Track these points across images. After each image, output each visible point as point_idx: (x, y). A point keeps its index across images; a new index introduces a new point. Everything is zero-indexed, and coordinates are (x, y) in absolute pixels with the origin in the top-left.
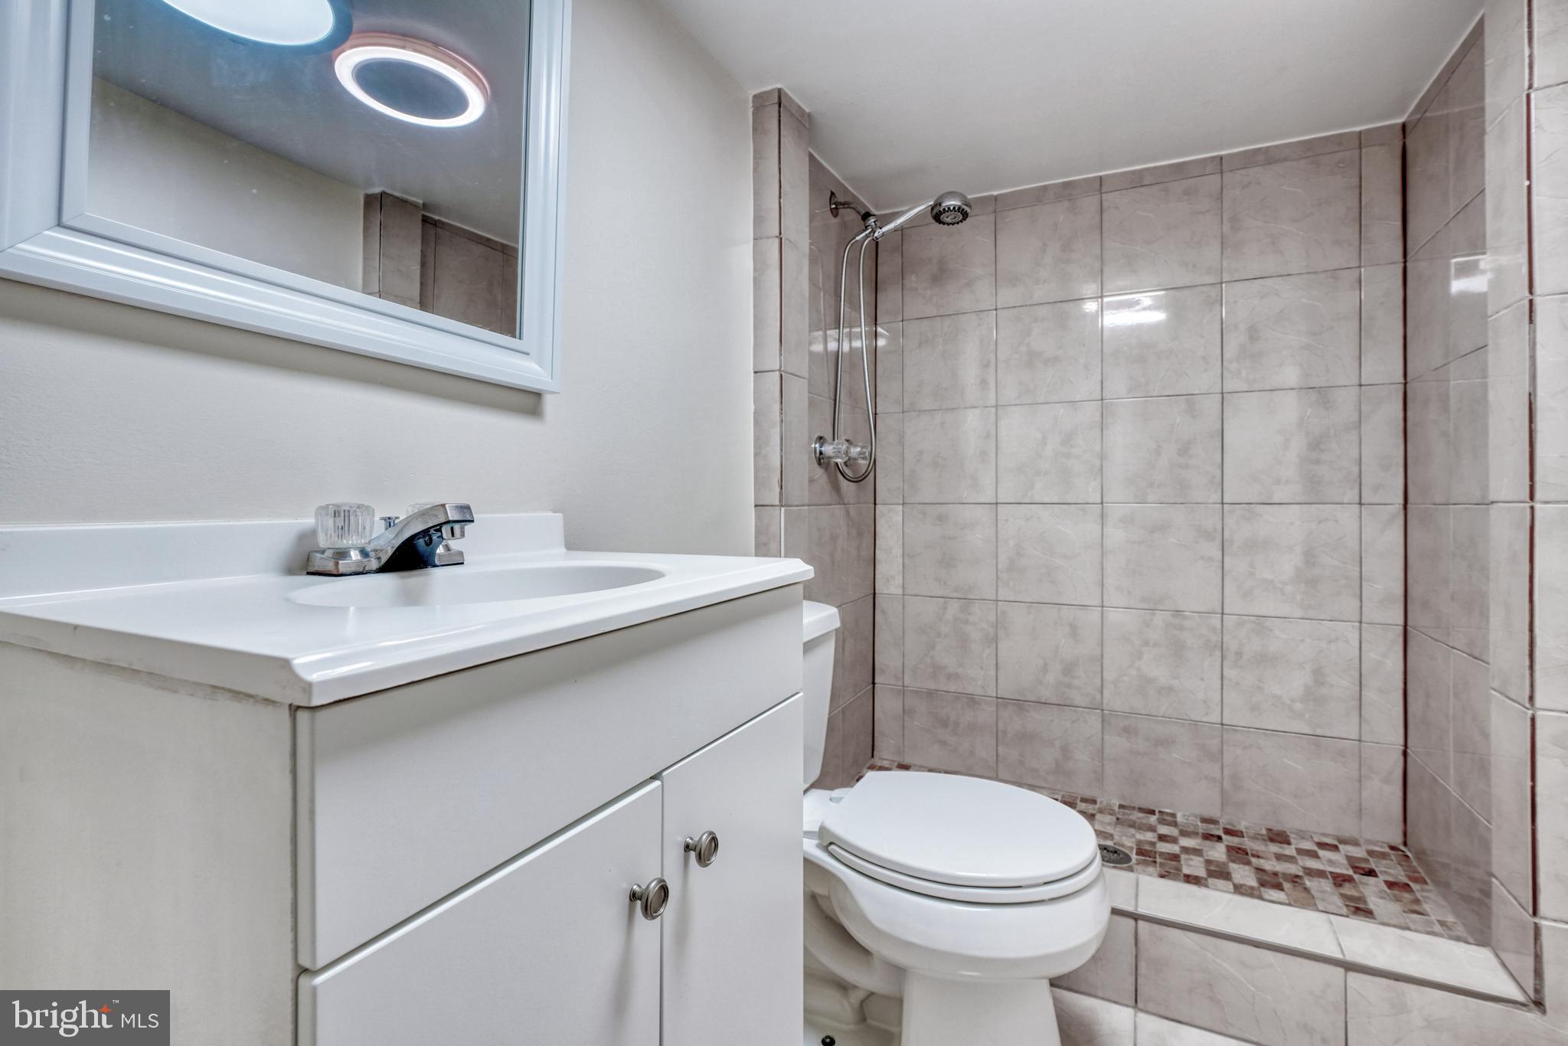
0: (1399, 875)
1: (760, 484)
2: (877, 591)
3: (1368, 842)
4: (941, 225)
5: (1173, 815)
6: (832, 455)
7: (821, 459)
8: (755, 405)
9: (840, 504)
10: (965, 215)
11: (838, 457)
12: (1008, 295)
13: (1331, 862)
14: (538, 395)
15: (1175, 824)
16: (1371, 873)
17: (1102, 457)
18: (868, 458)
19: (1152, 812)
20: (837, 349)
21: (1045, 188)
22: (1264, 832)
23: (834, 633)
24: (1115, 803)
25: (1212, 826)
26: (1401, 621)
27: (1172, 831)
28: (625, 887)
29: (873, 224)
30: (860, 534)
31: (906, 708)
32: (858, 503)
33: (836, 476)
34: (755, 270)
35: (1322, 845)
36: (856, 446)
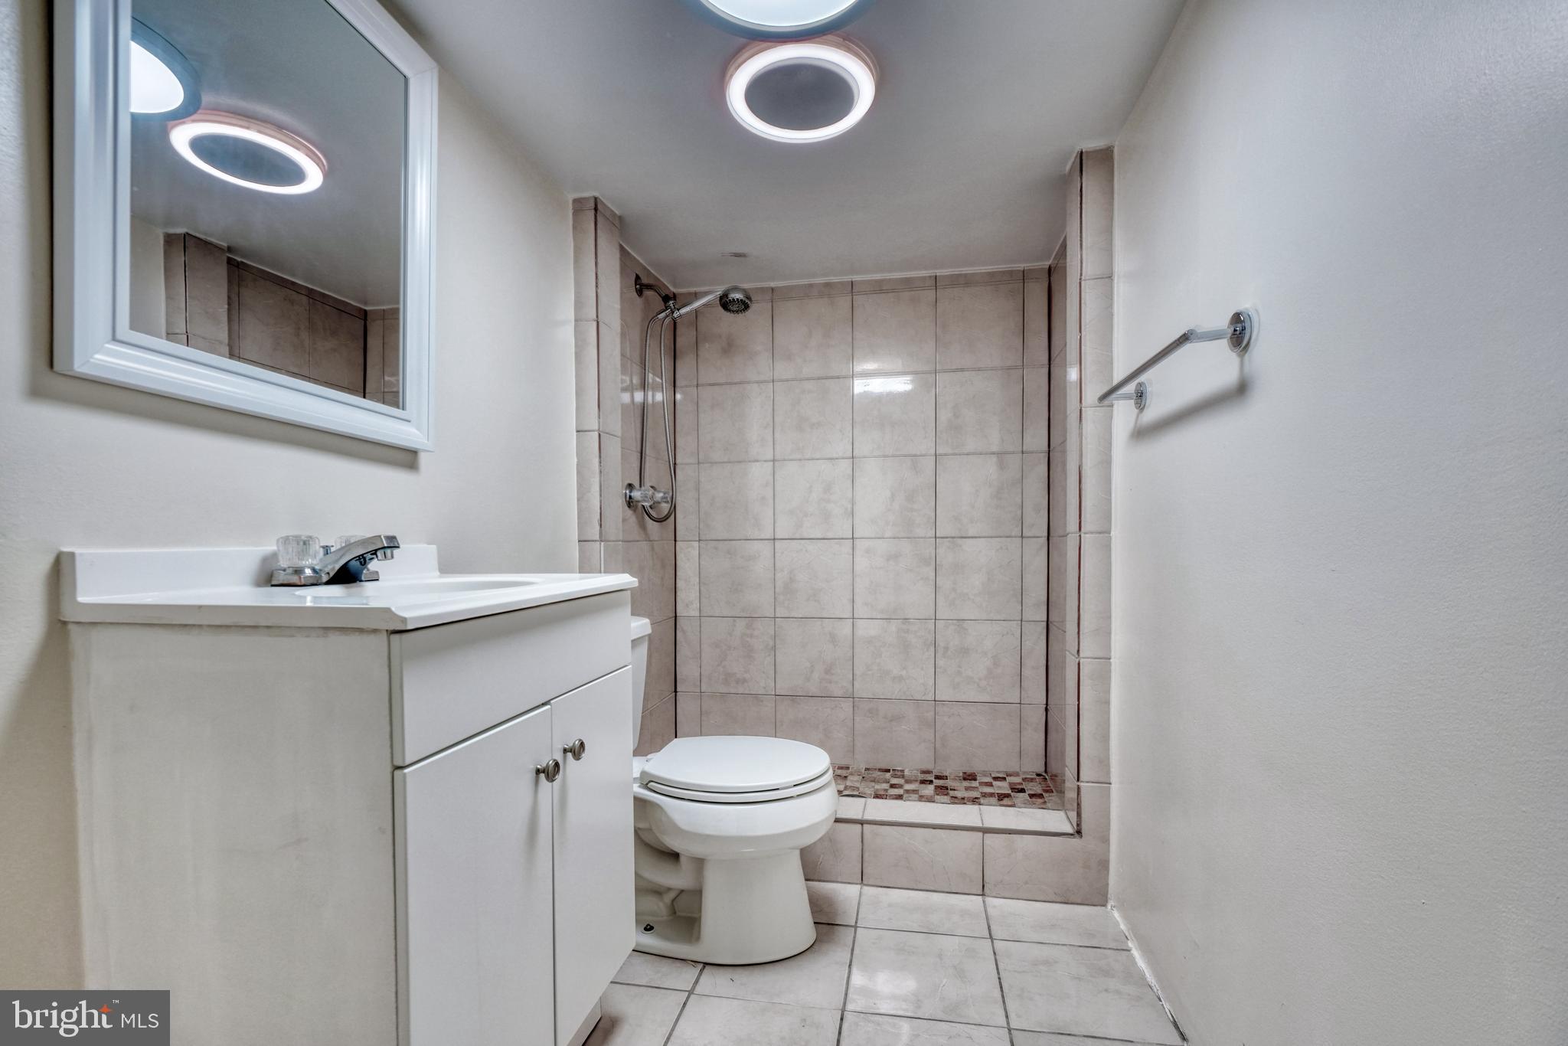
0: (1038, 790)
1: (582, 524)
2: (678, 615)
3: (1025, 773)
4: (729, 313)
5: (903, 771)
6: (640, 499)
7: (630, 503)
8: (578, 459)
9: (646, 541)
10: (747, 307)
11: (645, 501)
12: (783, 369)
13: (999, 787)
14: (414, 453)
15: (903, 777)
16: (1022, 791)
17: (853, 503)
18: (670, 502)
19: (888, 771)
20: (642, 401)
21: (811, 286)
22: (961, 774)
23: (647, 638)
24: (863, 766)
25: (927, 775)
26: (1045, 619)
27: (900, 781)
28: (532, 767)
29: (672, 305)
30: (663, 566)
31: (703, 710)
32: (662, 540)
33: (643, 518)
34: (576, 346)
35: (996, 779)
36: (659, 492)
